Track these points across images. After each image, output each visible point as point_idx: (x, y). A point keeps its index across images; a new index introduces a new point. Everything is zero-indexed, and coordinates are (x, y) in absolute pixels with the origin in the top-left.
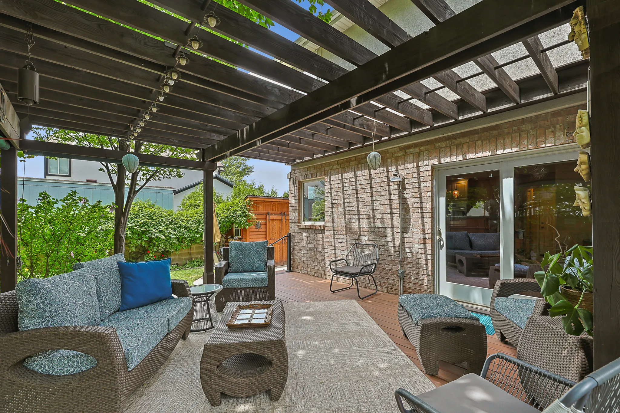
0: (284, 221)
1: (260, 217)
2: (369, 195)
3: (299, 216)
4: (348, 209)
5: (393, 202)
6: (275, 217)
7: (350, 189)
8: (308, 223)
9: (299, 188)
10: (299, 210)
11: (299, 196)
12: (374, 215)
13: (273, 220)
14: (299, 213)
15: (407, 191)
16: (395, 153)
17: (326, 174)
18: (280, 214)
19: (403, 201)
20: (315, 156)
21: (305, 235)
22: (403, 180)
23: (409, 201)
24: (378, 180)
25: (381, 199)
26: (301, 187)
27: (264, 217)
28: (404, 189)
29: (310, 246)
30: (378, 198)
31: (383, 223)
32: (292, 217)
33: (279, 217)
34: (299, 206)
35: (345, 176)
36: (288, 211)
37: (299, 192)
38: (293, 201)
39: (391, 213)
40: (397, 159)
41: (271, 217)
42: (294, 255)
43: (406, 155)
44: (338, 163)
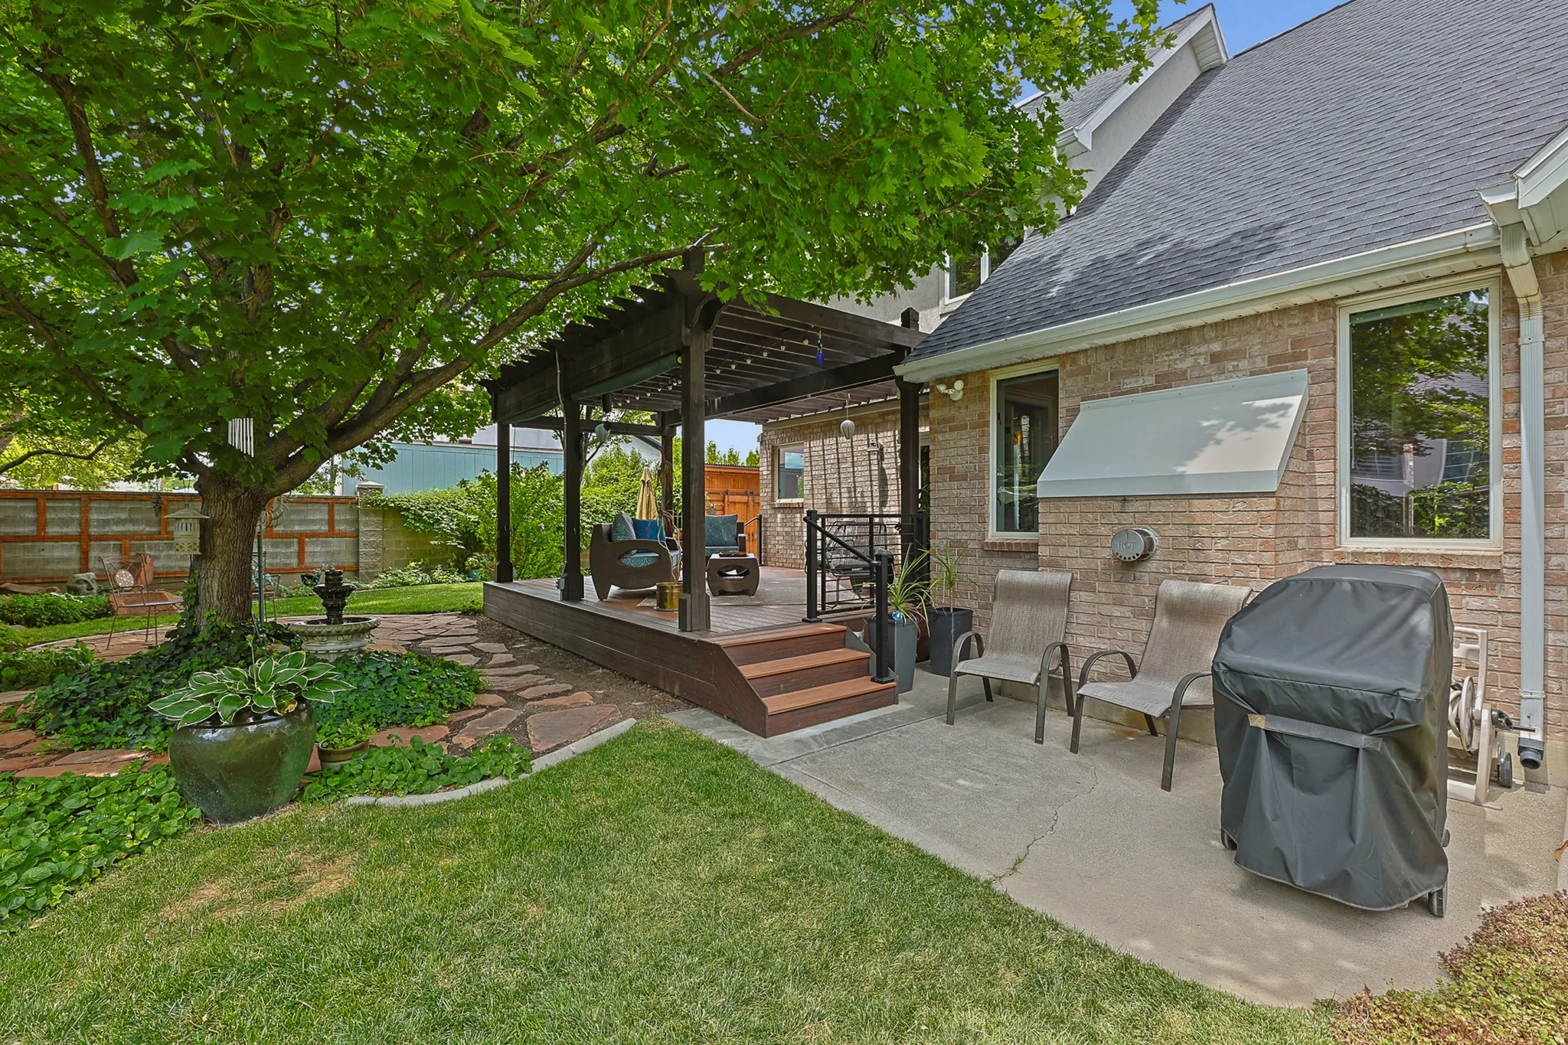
0: (751, 503)
1: (715, 497)
2: (850, 464)
3: (773, 491)
4: (829, 481)
5: (873, 473)
6: (738, 498)
7: (831, 457)
8: (783, 501)
9: (773, 455)
10: (773, 484)
11: (773, 466)
12: (855, 487)
13: (735, 503)
14: (773, 488)
15: (886, 461)
16: (874, 418)
17: (805, 439)
18: (746, 494)
19: (882, 471)
20: (792, 416)
21: (779, 516)
22: (882, 449)
23: (887, 472)
24: (860, 449)
25: (862, 470)
26: (775, 453)
27: (720, 497)
28: (882, 459)
29: (786, 529)
30: (860, 469)
31: (862, 496)
32: (764, 492)
33: (744, 499)
34: (773, 479)
35: (827, 441)
36: (758, 489)
37: (773, 461)
38: (764, 470)
39: (871, 486)
40: (877, 425)
41: (732, 498)
42: (766, 544)
43: (885, 421)
44: (818, 426)
